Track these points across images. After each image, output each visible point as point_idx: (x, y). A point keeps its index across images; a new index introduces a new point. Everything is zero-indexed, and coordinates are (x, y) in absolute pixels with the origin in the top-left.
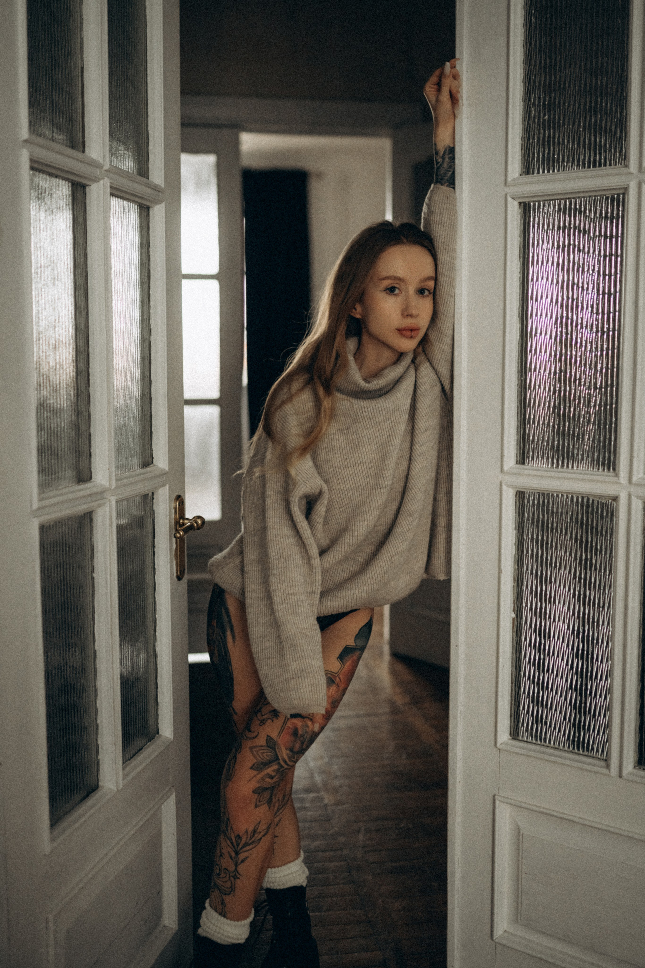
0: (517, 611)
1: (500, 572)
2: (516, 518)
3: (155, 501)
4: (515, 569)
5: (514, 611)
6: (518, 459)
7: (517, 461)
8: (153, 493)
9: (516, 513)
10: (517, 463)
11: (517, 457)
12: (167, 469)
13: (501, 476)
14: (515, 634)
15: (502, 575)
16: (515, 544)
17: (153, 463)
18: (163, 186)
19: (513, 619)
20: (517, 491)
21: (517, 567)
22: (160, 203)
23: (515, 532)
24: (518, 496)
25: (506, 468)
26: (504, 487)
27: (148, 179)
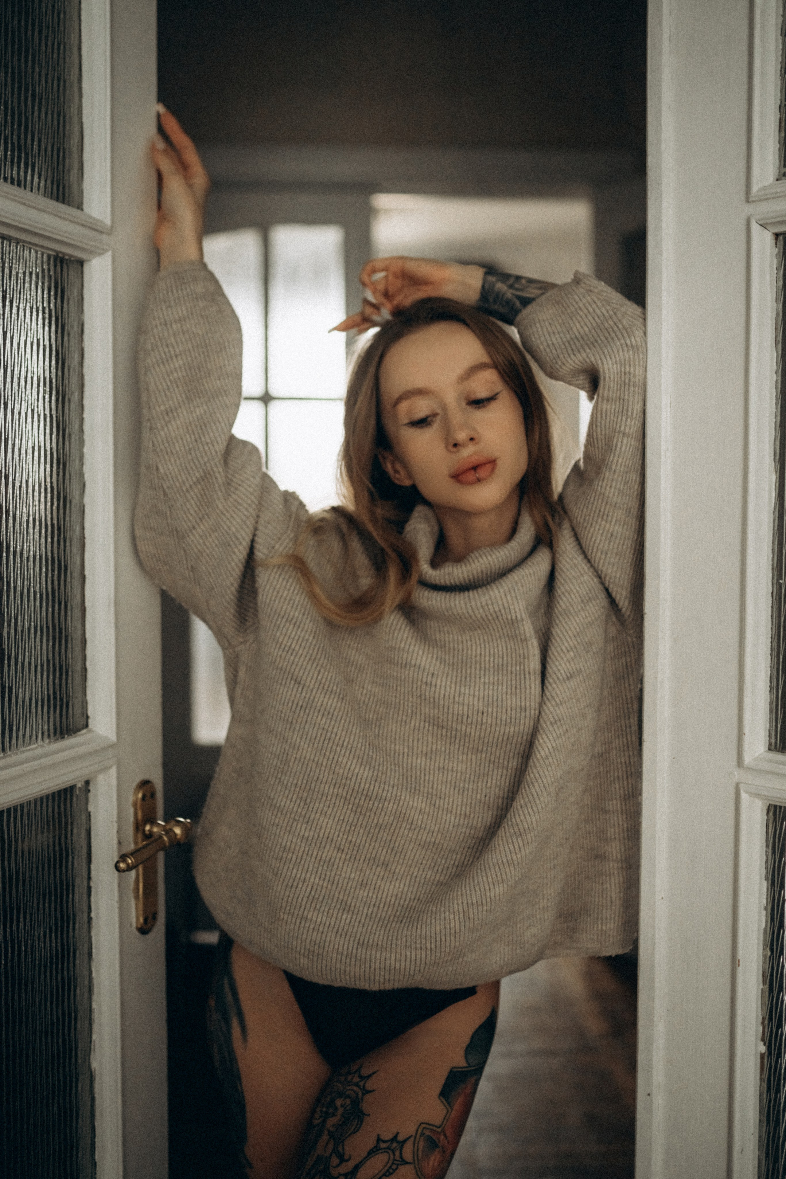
0: (770, 1040)
1: (735, 962)
2: (767, 856)
3: (91, 795)
4: (765, 956)
5: (763, 1039)
6: (773, 741)
7: (770, 744)
8: (87, 783)
9: (767, 846)
10: (770, 749)
11: (770, 736)
12: (113, 738)
13: (738, 775)
14: (765, 1085)
15: (740, 970)
16: (766, 909)
17: (87, 726)
18: (108, 221)
19: (762, 1056)
20: (770, 805)
21: (769, 954)
22: (100, 254)
23: (765, 883)
24: (771, 814)
25: (747, 759)
26: (744, 796)
27: (82, 210)
